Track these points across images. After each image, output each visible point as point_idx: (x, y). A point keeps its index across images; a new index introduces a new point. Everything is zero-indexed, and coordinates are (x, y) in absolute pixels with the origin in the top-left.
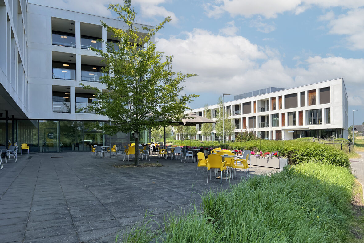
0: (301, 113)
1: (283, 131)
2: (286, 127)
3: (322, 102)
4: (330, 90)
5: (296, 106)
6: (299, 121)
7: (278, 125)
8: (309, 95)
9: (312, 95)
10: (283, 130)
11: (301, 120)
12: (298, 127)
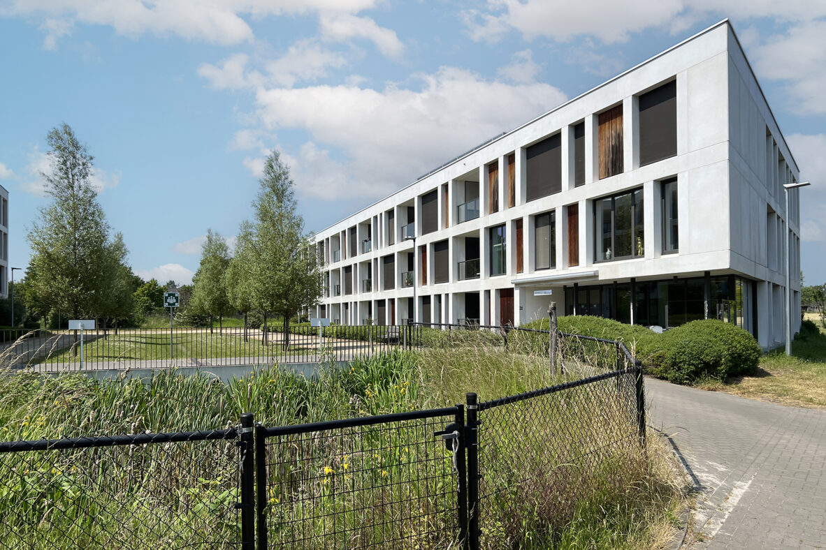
0: (572, 210)
1: (518, 291)
2: (528, 275)
3: (647, 156)
4: (674, 94)
5: (558, 188)
6: (567, 245)
7: (502, 271)
8: (600, 131)
9: (609, 131)
10: (517, 284)
11: (573, 244)
12: (562, 271)
